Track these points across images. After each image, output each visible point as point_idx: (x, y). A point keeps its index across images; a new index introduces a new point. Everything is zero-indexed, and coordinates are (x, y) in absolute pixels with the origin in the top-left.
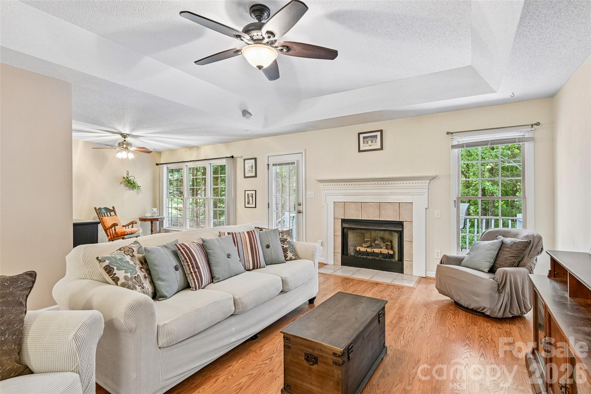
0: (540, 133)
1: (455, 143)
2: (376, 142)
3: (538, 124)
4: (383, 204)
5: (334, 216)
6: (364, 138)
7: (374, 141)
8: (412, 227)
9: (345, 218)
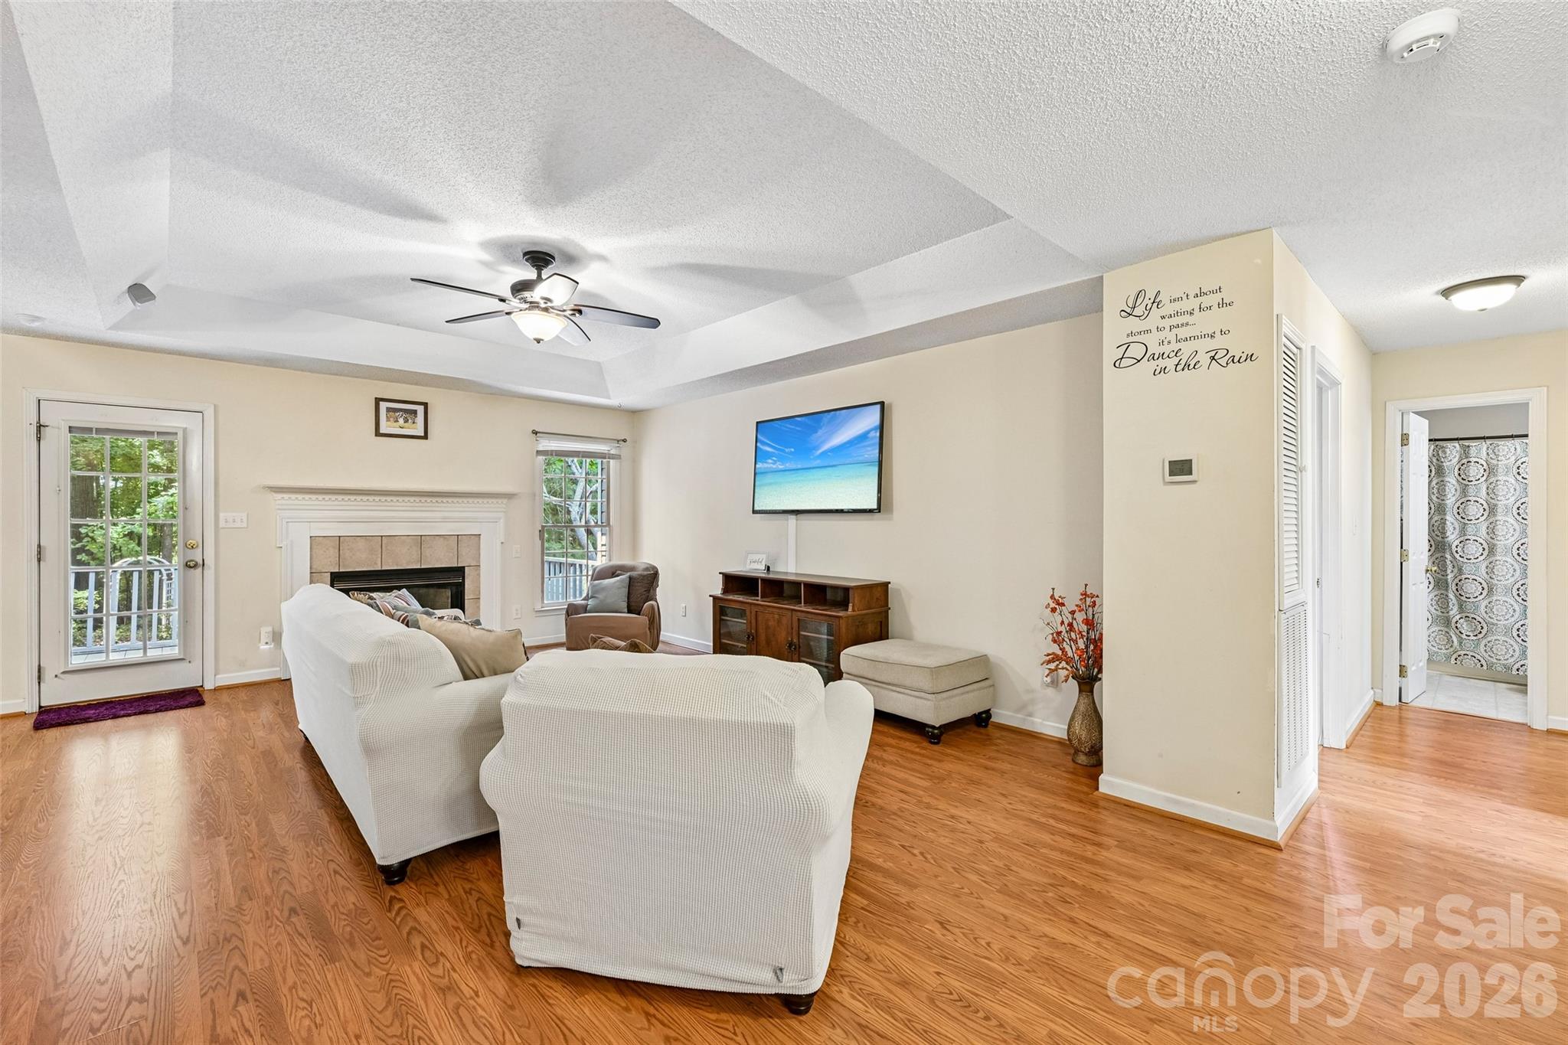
0: (625, 451)
1: (541, 448)
2: (414, 423)
3: (624, 441)
4: (428, 538)
5: (311, 568)
6: (389, 410)
7: (410, 421)
8: (479, 575)
9: (341, 571)
